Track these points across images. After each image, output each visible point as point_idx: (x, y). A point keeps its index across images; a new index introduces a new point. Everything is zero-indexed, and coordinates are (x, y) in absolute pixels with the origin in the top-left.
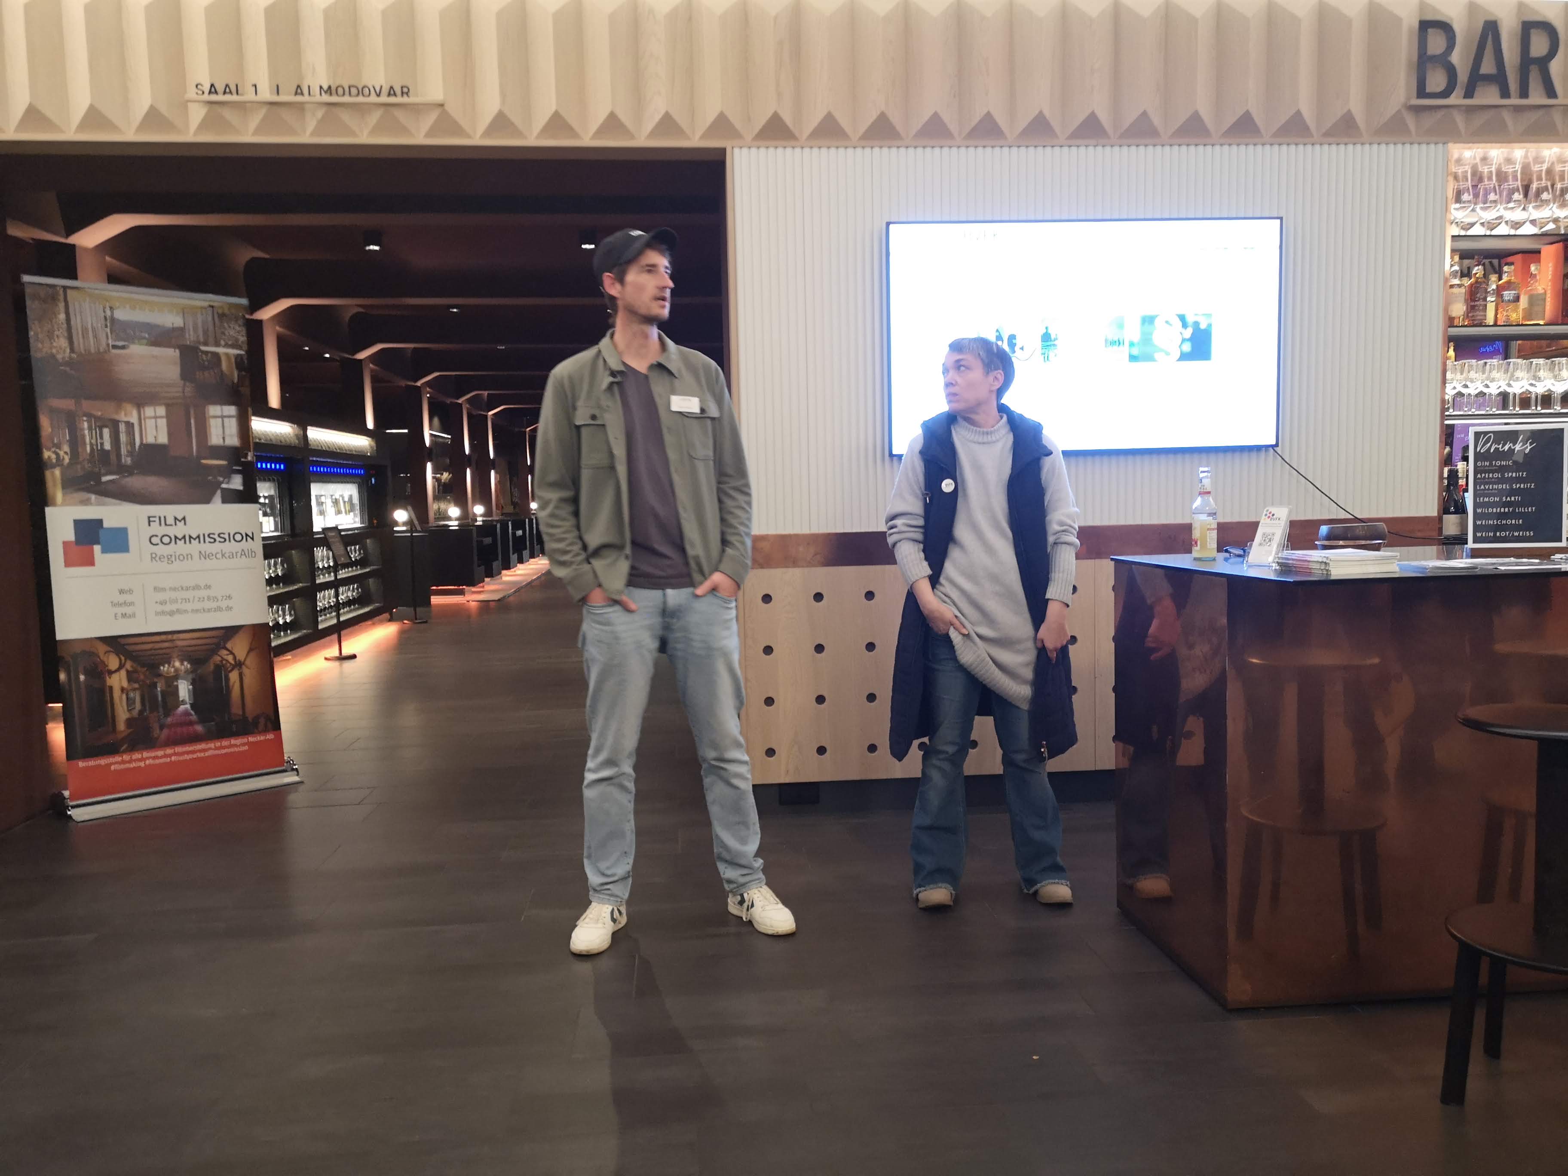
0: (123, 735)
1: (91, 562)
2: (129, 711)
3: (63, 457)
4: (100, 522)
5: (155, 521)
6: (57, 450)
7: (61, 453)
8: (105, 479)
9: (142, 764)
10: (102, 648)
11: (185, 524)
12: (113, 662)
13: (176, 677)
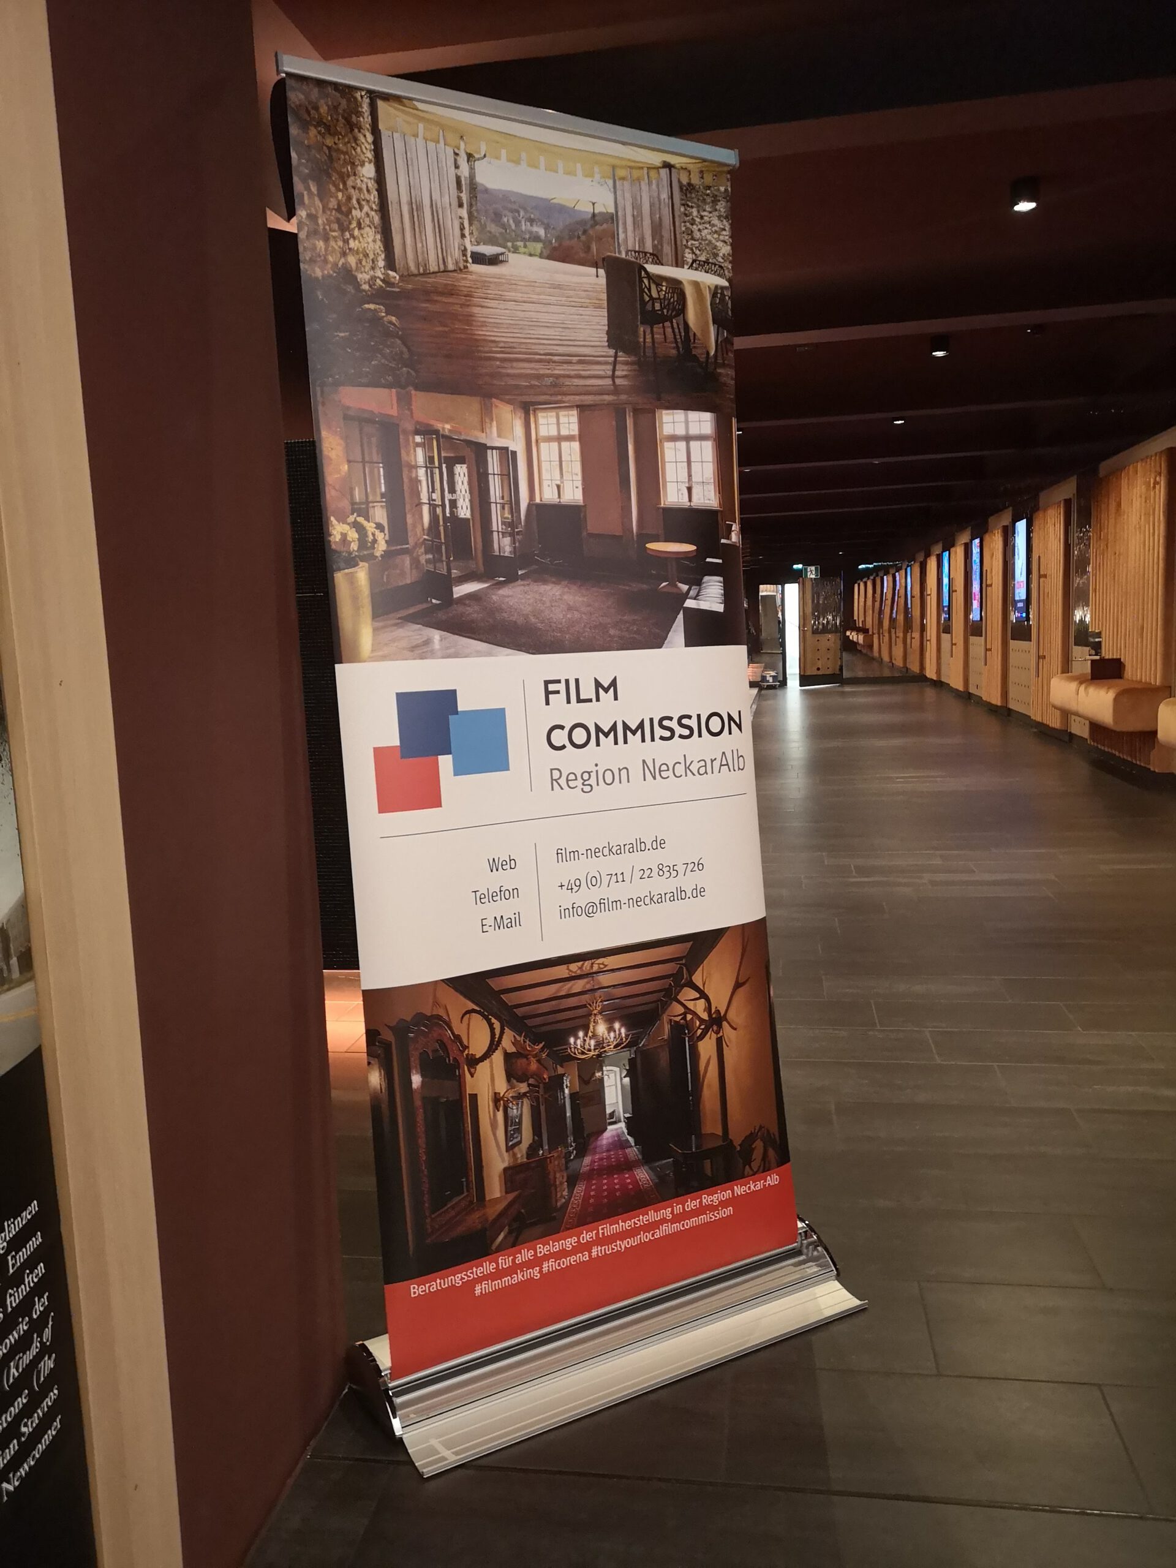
0: (500, 1207)
1: (431, 798)
2: (509, 1149)
3: (373, 535)
4: (450, 696)
5: (558, 692)
6: (361, 520)
7: (370, 527)
8: (461, 590)
9: (535, 1273)
10: (456, 1005)
11: (616, 698)
12: (478, 1036)
13: (599, 1061)
